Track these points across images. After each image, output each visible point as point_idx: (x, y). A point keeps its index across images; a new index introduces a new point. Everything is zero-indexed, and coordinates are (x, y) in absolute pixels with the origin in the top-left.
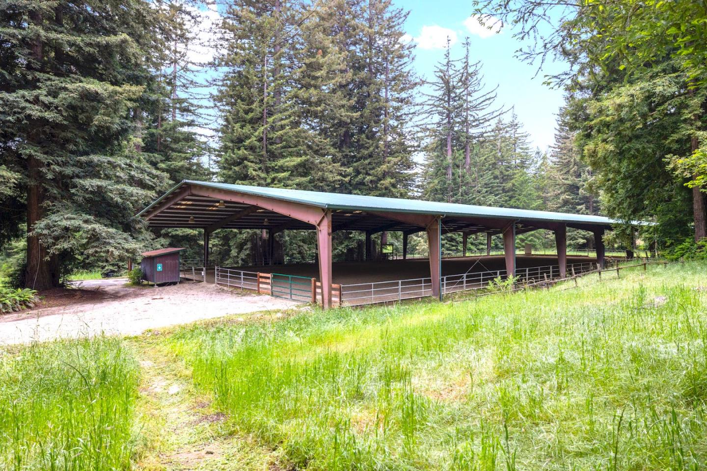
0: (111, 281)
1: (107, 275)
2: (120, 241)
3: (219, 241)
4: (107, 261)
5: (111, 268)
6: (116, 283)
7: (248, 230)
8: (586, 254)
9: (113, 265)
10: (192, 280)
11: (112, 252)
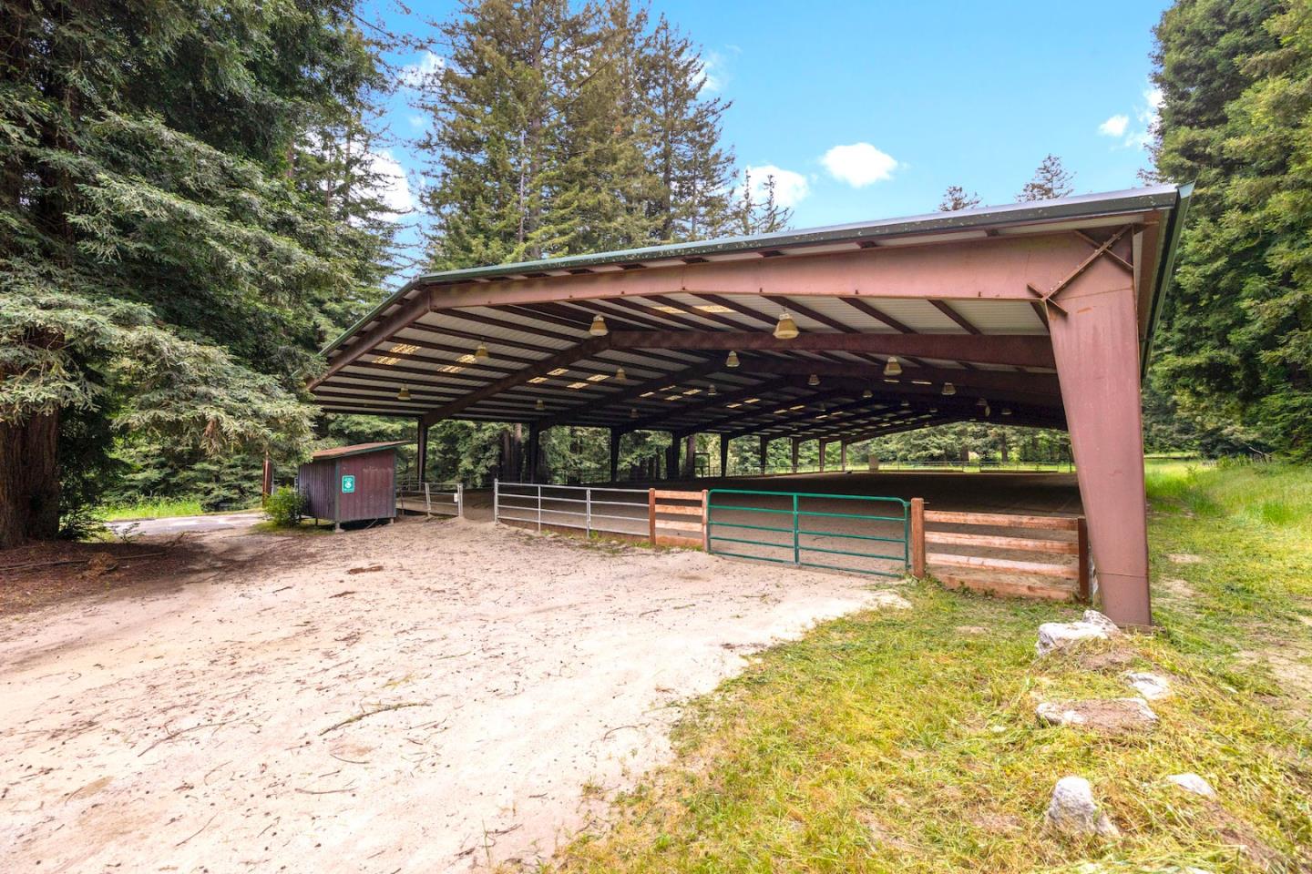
0: (222, 519)
1: (216, 507)
2: (247, 394)
3: (438, 444)
4: (218, 480)
5: (225, 493)
6: (232, 523)
7: (493, 424)
8: (960, 469)
9: (230, 487)
10: (425, 514)
11: (218, 422)
